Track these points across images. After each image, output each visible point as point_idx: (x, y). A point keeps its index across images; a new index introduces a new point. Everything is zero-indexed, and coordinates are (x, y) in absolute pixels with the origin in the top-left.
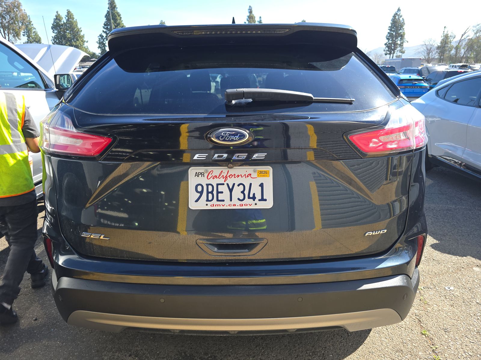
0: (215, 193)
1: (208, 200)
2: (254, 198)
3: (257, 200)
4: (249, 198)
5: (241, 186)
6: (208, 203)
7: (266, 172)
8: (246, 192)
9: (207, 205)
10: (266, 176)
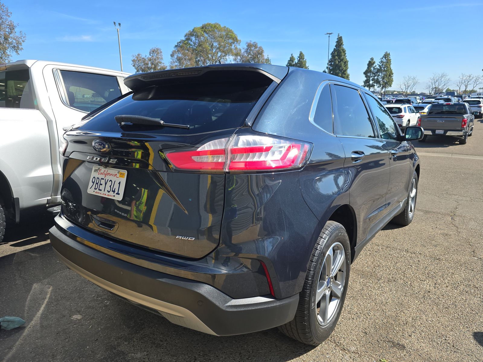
0: (99, 184)
1: (95, 189)
2: (114, 192)
3: (115, 193)
4: (112, 191)
5: (111, 182)
6: (95, 190)
7: (123, 174)
8: (112, 187)
9: (94, 191)
10: (123, 177)
